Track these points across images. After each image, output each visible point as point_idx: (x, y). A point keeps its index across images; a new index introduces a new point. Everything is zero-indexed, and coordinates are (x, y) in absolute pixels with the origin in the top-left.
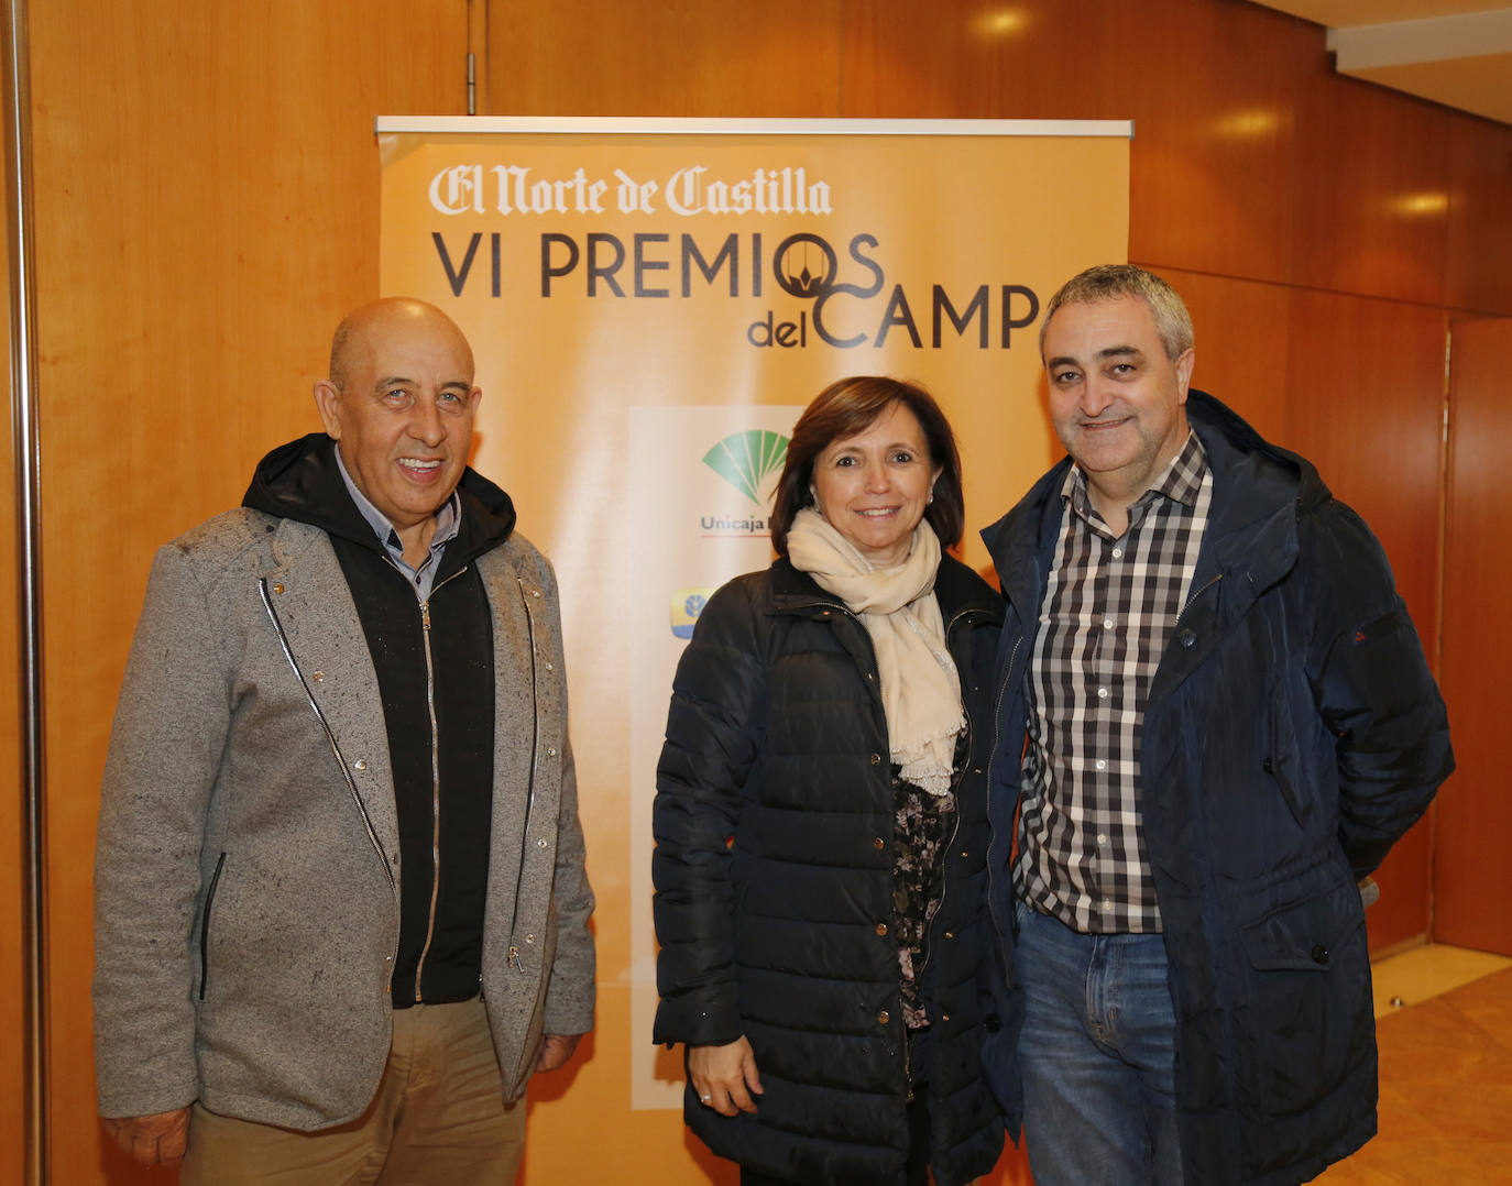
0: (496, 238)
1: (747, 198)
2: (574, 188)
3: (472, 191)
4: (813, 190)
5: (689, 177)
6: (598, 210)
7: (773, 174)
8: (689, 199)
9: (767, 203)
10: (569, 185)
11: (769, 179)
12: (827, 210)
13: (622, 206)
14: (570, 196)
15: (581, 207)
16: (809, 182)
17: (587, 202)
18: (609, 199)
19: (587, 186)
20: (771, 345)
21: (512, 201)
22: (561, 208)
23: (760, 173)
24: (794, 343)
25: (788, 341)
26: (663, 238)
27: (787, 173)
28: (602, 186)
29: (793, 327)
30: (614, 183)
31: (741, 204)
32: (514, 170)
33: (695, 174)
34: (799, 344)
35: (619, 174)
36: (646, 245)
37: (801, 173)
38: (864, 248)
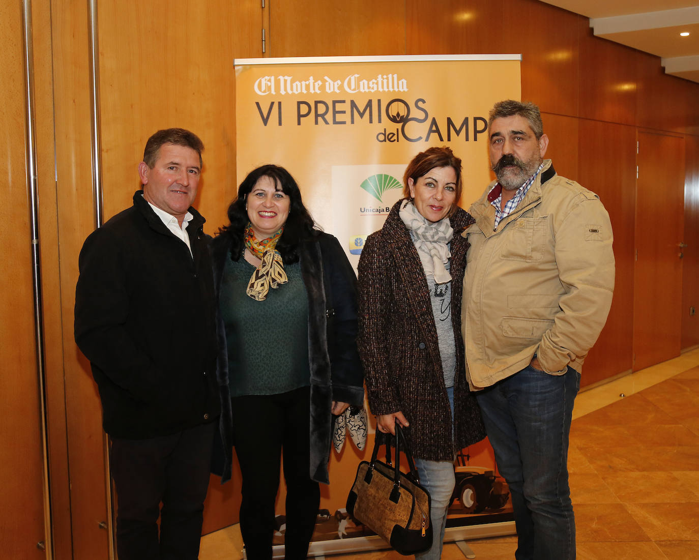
0: (280, 103)
1: (375, 86)
2: (309, 84)
3: (271, 86)
4: (400, 82)
5: (353, 78)
6: (318, 92)
7: (385, 77)
8: (353, 87)
9: (383, 87)
10: (307, 83)
11: (383, 79)
12: (406, 90)
13: (327, 90)
14: (308, 87)
15: (312, 91)
16: (399, 79)
17: (314, 89)
18: (322, 88)
19: (314, 83)
20: (386, 141)
21: (286, 89)
22: (304, 91)
23: (380, 76)
24: (395, 140)
25: (392, 140)
26: (344, 102)
27: (390, 76)
28: (320, 83)
29: (394, 134)
30: (324, 81)
31: (373, 88)
32: (286, 78)
33: (355, 77)
34: (396, 141)
35: (326, 78)
36: (337, 105)
37: (395, 76)
38: (420, 104)
